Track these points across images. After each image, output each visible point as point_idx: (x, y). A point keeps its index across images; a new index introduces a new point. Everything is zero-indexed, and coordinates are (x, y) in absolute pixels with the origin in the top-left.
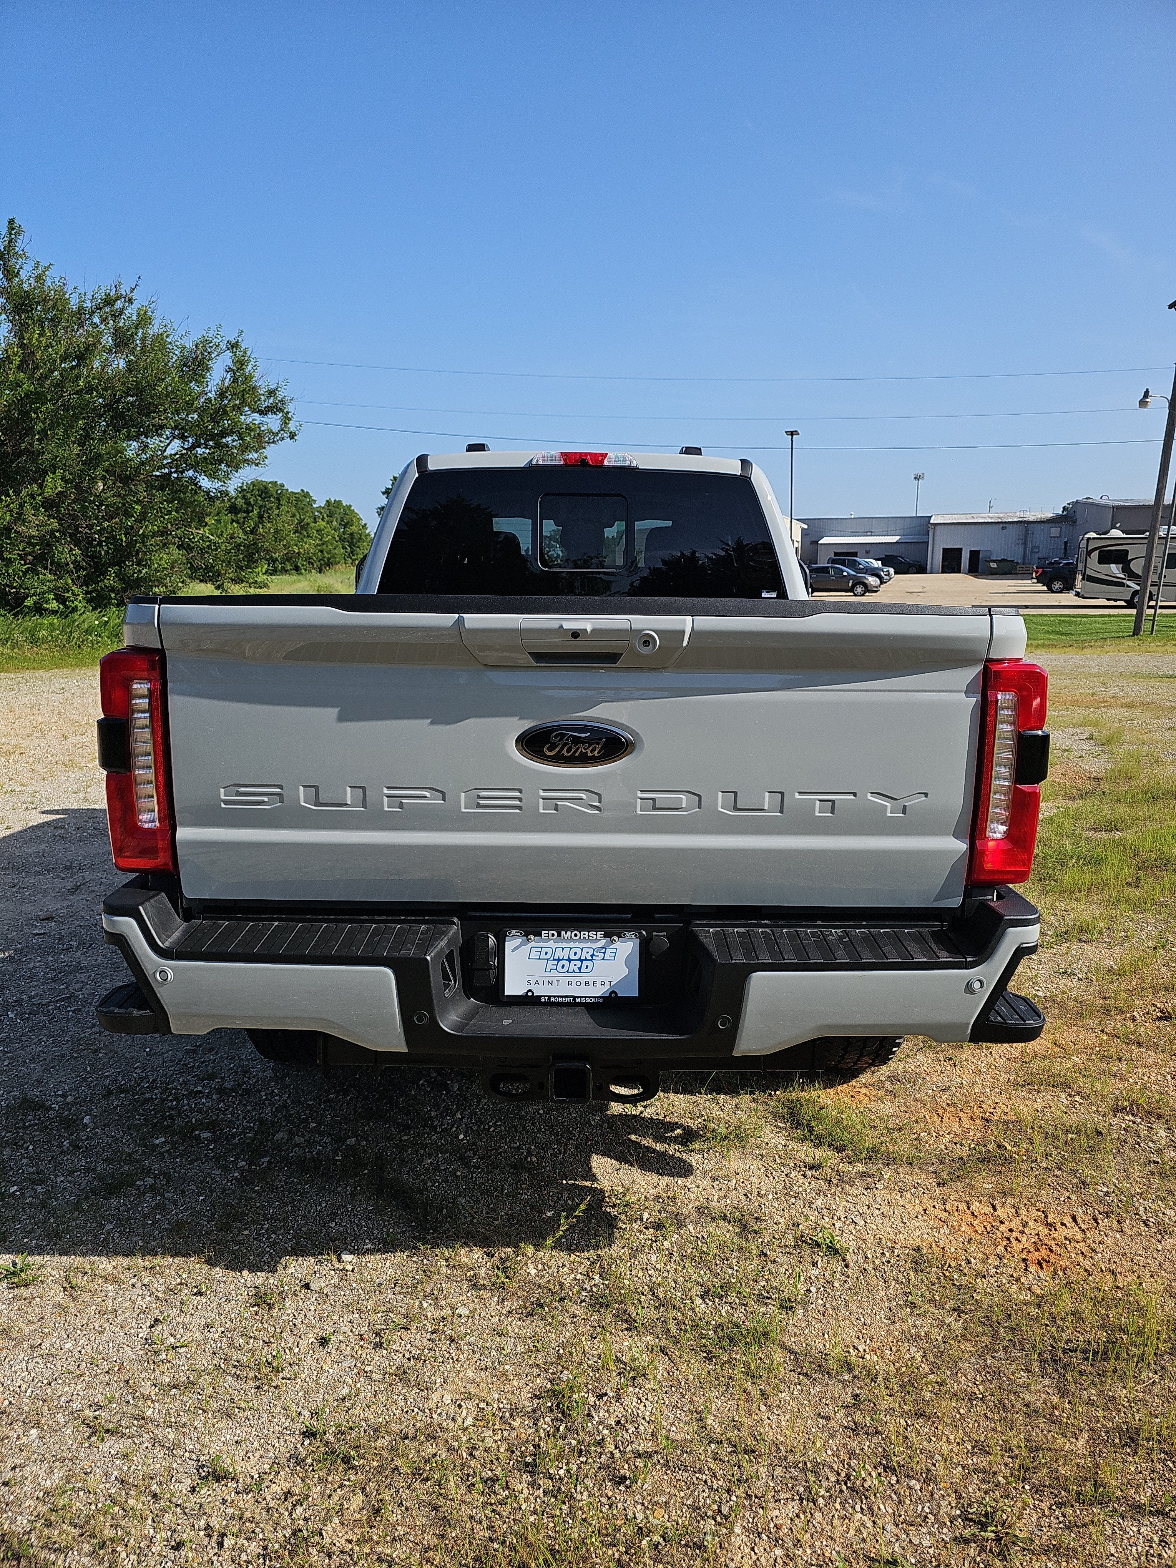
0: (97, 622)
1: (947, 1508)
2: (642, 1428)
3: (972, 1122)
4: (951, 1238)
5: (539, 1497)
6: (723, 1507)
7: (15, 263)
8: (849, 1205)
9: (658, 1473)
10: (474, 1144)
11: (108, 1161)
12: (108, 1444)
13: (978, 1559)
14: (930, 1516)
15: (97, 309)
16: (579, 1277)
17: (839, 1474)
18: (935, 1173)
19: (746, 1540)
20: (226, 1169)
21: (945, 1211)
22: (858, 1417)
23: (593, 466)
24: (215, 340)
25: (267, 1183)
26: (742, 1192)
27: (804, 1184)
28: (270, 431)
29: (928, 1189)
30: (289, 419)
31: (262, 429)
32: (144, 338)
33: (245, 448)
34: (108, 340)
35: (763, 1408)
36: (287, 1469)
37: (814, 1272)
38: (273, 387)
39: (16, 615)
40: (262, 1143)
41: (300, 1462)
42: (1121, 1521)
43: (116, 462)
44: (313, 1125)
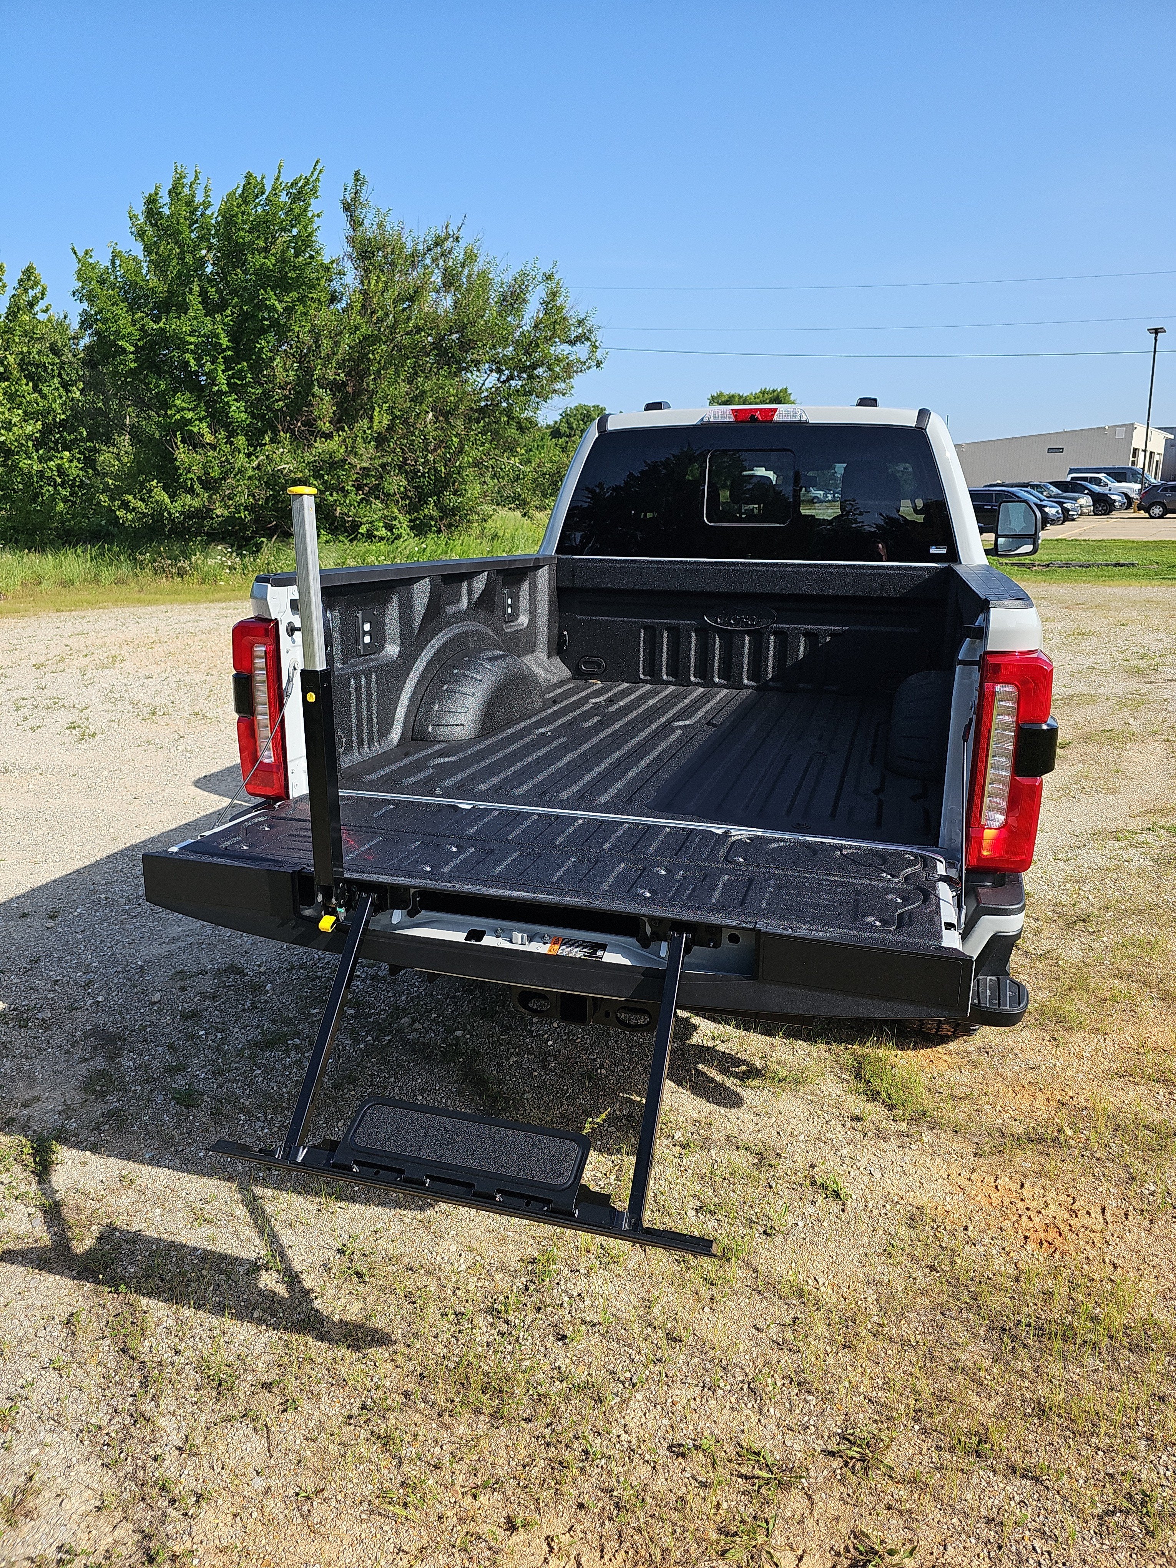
0: (417, 549)
1: (833, 1424)
2: (597, 1302)
3: (1046, 1103)
4: (961, 1204)
5: (493, 1335)
6: (635, 1376)
7: (361, 213)
8: (874, 1158)
9: (595, 1339)
10: (559, 1051)
11: (274, 1021)
12: (203, 1229)
13: (838, 1471)
14: (811, 1427)
15: (428, 250)
16: (599, 1174)
17: (747, 1375)
18: (977, 1144)
19: (643, 1406)
20: (356, 1042)
21: (969, 1179)
22: (790, 1336)
23: (762, 422)
24: (533, 273)
25: (383, 1057)
26: (776, 1129)
27: (839, 1132)
28: (579, 361)
29: (962, 1157)
30: (597, 347)
31: (571, 358)
32: (470, 276)
33: (555, 378)
34: (437, 278)
35: (707, 1309)
36: (317, 1272)
37: (811, 1209)
38: (582, 317)
39: (351, 541)
40: (390, 1024)
41: (328, 1270)
42: (991, 1476)
43: (438, 398)
44: (434, 1015)
